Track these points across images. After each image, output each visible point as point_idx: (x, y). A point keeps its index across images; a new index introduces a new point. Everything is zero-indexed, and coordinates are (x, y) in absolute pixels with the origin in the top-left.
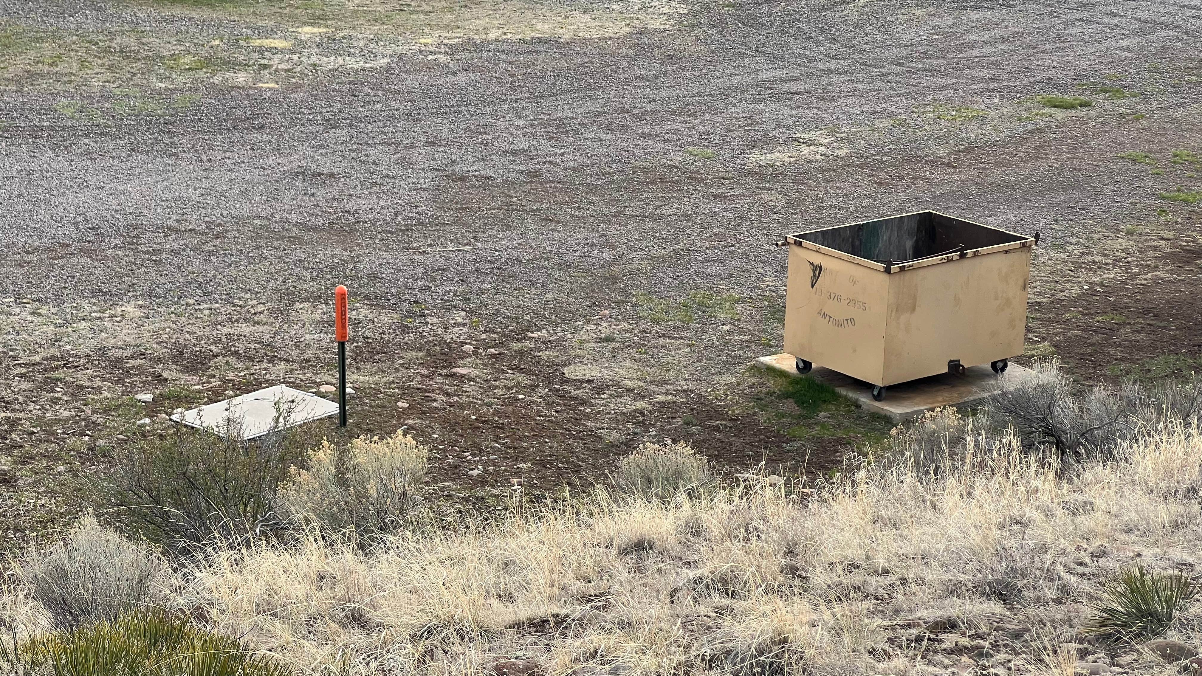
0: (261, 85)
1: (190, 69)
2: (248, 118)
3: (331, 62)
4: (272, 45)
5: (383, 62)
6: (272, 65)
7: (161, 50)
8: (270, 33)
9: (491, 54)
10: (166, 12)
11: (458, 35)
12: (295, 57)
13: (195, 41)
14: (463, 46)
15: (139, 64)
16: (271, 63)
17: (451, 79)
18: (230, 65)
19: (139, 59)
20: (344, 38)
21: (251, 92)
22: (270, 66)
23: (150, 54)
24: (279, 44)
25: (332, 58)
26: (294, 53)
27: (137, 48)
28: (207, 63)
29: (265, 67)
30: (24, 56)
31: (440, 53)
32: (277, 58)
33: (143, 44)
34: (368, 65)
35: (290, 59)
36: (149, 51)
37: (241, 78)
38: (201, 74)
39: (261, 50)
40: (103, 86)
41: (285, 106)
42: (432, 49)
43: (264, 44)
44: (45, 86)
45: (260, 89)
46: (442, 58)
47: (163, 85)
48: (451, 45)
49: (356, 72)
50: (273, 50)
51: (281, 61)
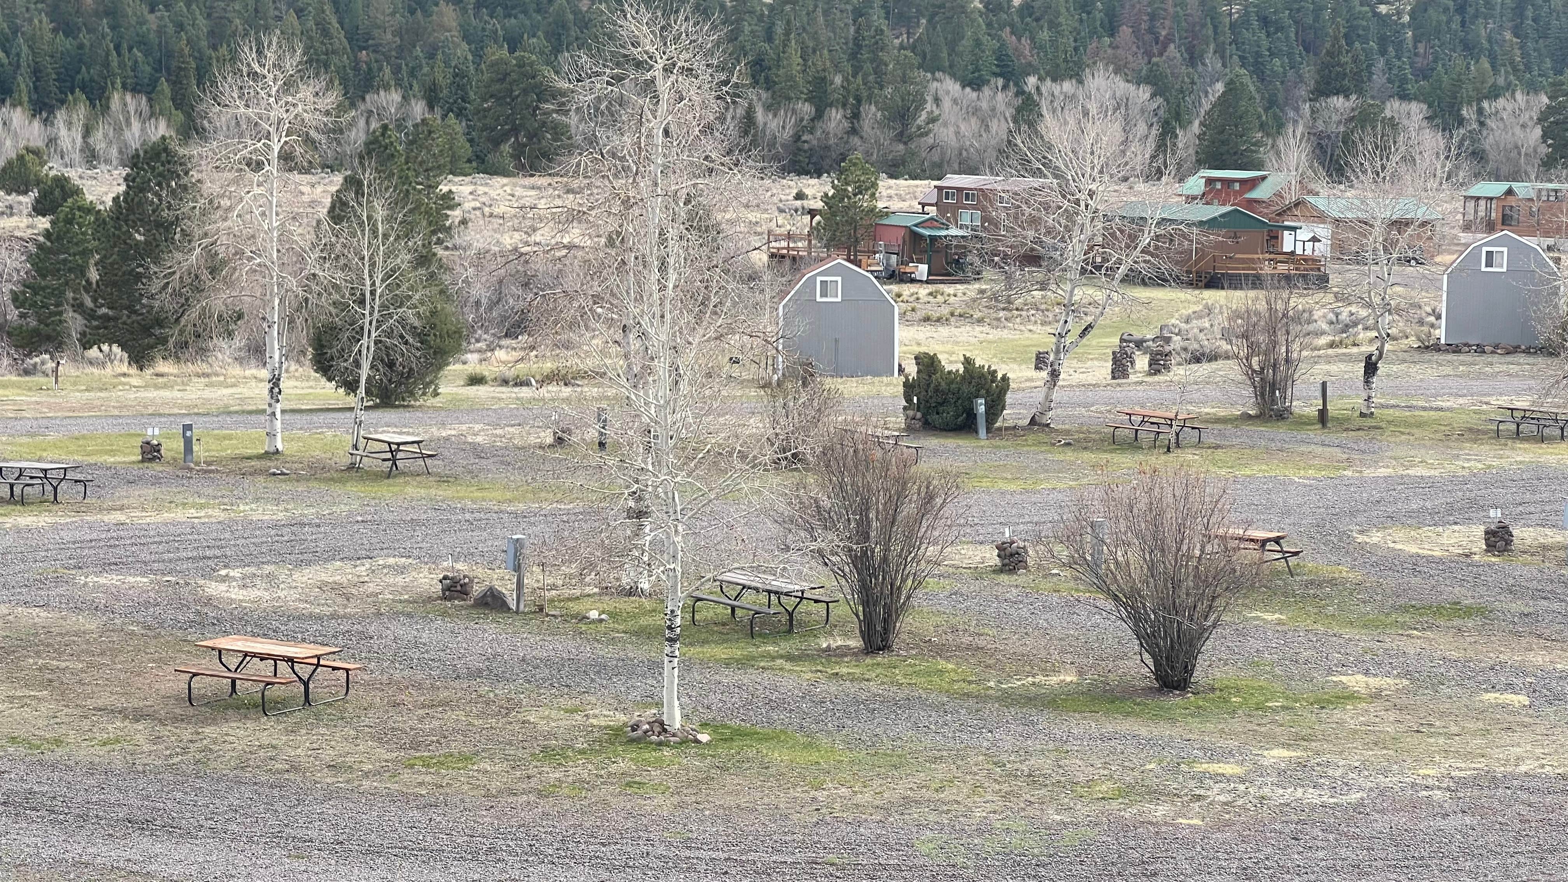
0: (1180, 820)
1: (1103, 798)
2: (1143, 863)
3: (1288, 794)
4: (1220, 771)
5: (1355, 797)
6: (1208, 797)
7: (1078, 774)
8: (1225, 755)
9: (1509, 792)
10: (1109, 728)
11: (1478, 766)
12: (1242, 787)
13: (1126, 764)
14: (1475, 782)
15: (1043, 791)
16: (1209, 793)
17: (1440, 823)
18: (1156, 794)
19: (1046, 786)
20: (1318, 764)
21: (1164, 829)
22: (1204, 797)
23: (1063, 779)
24: (1229, 769)
25: (1289, 790)
26: (1243, 781)
27: (1050, 771)
28: (1127, 792)
29: (1199, 798)
30: (910, 778)
31: (1439, 788)
32: (1217, 788)
33: (1060, 767)
34: (1332, 800)
35: (1235, 789)
36: (1063, 775)
37: (1161, 811)
38: (1115, 805)
39: (1201, 778)
40: (985, 818)
41: (1199, 849)
42: (1430, 782)
43: (1210, 770)
44: (916, 816)
45: (1176, 827)
46: (1438, 794)
47: (1058, 818)
48: (1460, 778)
49: (1313, 808)
50: (1218, 778)
51: (1222, 791)
